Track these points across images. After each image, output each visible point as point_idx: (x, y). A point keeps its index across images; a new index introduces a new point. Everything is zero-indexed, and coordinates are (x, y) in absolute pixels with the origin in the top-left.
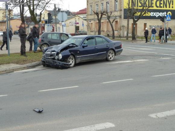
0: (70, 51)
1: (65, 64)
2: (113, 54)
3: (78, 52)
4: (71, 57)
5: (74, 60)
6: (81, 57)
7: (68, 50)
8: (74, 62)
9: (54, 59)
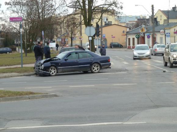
0: (51, 63)
1: (45, 73)
2: (99, 67)
3: (60, 64)
4: (53, 68)
5: (56, 70)
6: (63, 68)
7: (49, 62)
8: (56, 72)
9: (39, 69)
